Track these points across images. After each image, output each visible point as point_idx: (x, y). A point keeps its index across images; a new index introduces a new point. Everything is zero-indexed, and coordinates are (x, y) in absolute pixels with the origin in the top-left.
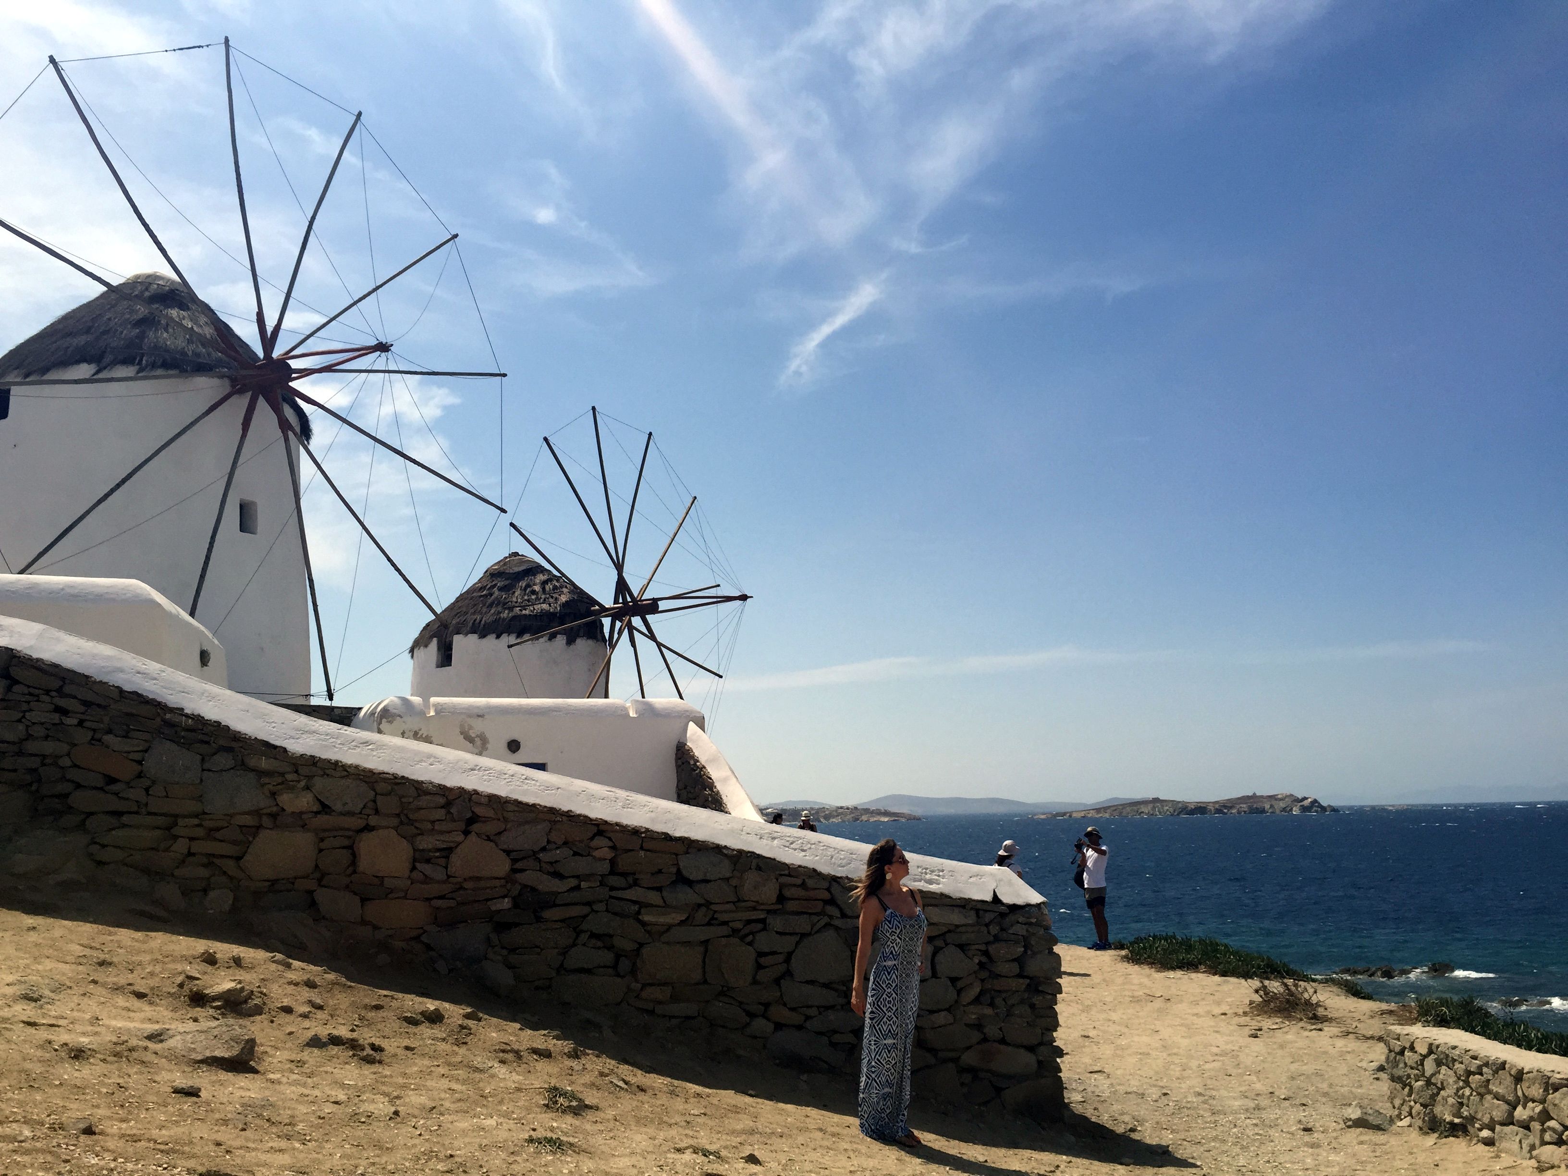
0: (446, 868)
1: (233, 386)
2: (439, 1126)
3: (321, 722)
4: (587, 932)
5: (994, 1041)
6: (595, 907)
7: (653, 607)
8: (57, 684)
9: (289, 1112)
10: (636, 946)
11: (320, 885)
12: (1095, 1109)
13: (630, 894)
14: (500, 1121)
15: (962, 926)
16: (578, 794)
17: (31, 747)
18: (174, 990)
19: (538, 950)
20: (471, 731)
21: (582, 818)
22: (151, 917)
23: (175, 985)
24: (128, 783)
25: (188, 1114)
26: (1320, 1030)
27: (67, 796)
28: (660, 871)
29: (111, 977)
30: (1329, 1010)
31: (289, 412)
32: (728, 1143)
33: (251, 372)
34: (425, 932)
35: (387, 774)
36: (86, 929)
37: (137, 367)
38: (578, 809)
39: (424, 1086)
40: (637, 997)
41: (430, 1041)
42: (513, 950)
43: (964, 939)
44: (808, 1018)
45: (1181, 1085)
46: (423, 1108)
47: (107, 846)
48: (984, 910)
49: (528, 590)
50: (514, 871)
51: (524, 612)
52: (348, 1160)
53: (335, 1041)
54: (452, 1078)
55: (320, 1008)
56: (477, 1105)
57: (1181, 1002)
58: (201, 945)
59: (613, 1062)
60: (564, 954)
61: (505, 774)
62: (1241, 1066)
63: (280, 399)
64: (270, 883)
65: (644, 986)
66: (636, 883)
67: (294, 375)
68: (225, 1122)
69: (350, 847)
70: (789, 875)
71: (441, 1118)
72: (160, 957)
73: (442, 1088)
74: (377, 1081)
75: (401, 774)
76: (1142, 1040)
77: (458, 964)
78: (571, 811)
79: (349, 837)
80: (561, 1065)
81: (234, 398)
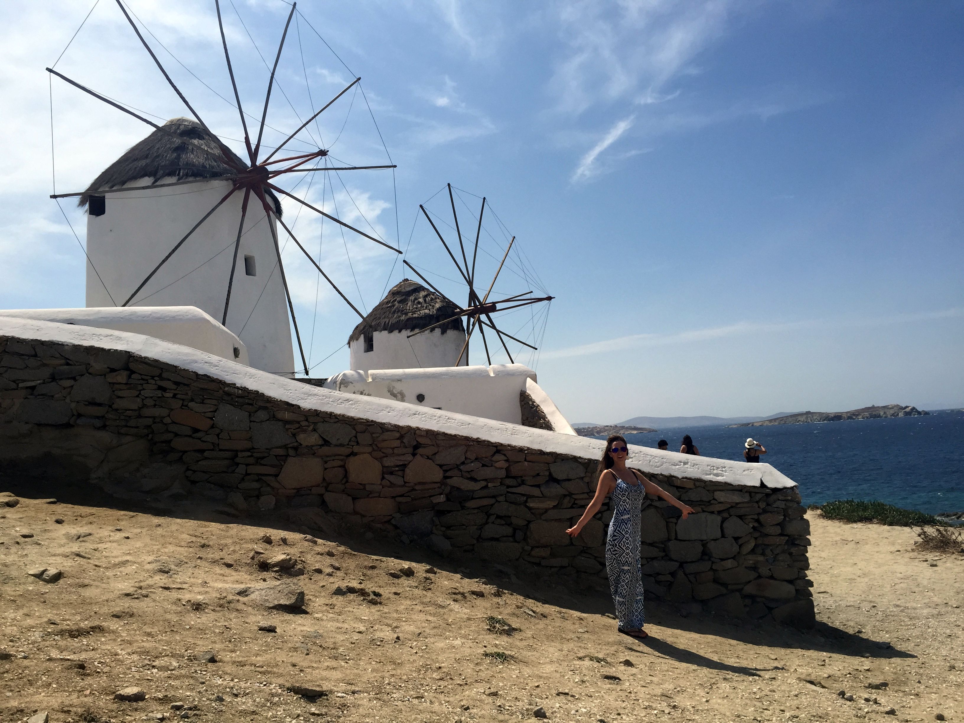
0: (403, 477)
1: (235, 185)
2: (427, 646)
3: (318, 388)
4: (494, 515)
5: (766, 578)
6: (499, 499)
7: (493, 308)
8: (157, 372)
9: (332, 640)
10: (527, 523)
11: (327, 490)
12: (829, 618)
13: (522, 489)
14: (463, 641)
15: (740, 503)
16: (482, 427)
17: (146, 412)
18: (249, 562)
19: (465, 527)
20: (394, 390)
21: (486, 442)
22: (228, 514)
23: (249, 558)
24: (206, 432)
25: (271, 645)
27: (170, 441)
28: (538, 475)
29: (212, 554)
31: (269, 199)
32: (608, 651)
33: (244, 176)
34: (393, 517)
35: (362, 419)
36: (191, 524)
37: (177, 177)
38: (484, 436)
39: (410, 618)
40: (529, 554)
41: (408, 589)
42: (449, 528)
43: (741, 512)
45: (883, 600)
46: (413, 634)
47: (196, 471)
48: (754, 493)
49: (416, 301)
50: (446, 478)
51: (414, 315)
52: (376, 673)
53: (351, 590)
54: (427, 613)
55: (338, 569)
56: (446, 631)
57: (867, 544)
58: (261, 532)
59: (522, 598)
60: (481, 527)
61: (435, 416)
62: (921, 586)
63: (263, 192)
64: (295, 491)
65: (533, 548)
66: (523, 483)
67: (270, 175)
68: (295, 649)
69: (343, 466)
71: (426, 641)
72: (237, 540)
73: (422, 619)
74: (381, 616)
75: (371, 419)
76: (847, 570)
77: (415, 537)
78: (479, 438)
79: (342, 460)
80: (491, 602)
81: (236, 193)
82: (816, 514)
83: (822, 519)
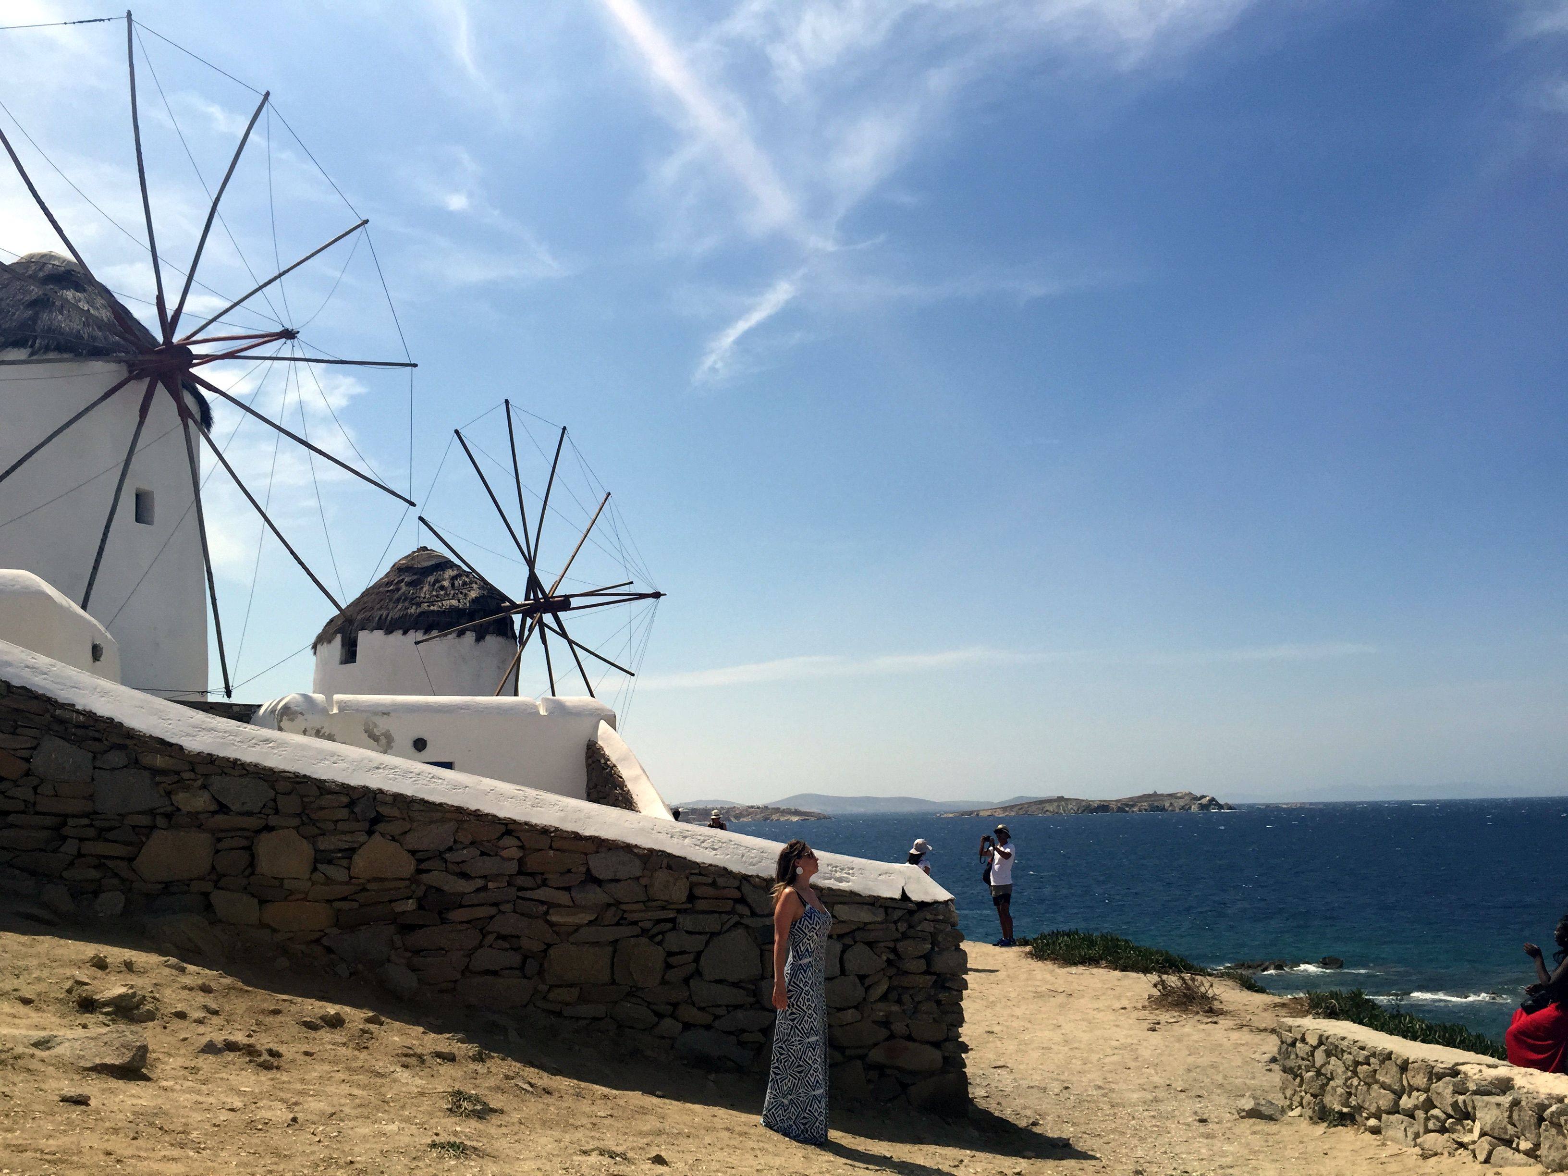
0: (349, 869)
1: (130, 372)
2: (339, 1132)
3: (219, 719)
4: (492, 933)
5: (901, 1037)
6: (502, 908)
7: (564, 604)
9: (183, 1120)
10: (545, 947)
11: (216, 887)
12: (998, 1104)
13: (541, 894)
14: (402, 1126)
15: (870, 923)
16: (487, 794)
18: (61, 996)
19: (443, 952)
20: (375, 730)
21: (490, 817)
22: (37, 920)
23: (63, 990)
24: (15, 781)
25: (77, 1123)
26: (1216, 1023)
28: (569, 871)
30: (1224, 1003)
31: (189, 400)
32: (635, 1144)
33: (147, 357)
34: (326, 934)
35: (288, 772)
37: (29, 350)
38: (487, 808)
39: (323, 1091)
40: (544, 998)
41: (331, 1046)
42: (417, 952)
43: (872, 936)
44: (717, 1017)
45: (1082, 1079)
46: (322, 1114)
48: (892, 907)
49: (437, 585)
50: (419, 871)
51: (432, 608)
52: (243, 1170)
53: (231, 1047)
54: (351, 1083)
55: (216, 1013)
56: (378, 1110)
57: (1083, 997)
58: (90, 950)
59: (518, 1065)
60: (470, 955)
61: (412, 772)
62: (1140, 1059)
63: (180, 386)
64: (163, 885)
65: (551, 987)
66: (544, 883)
67: (195, 361)
68: (116, 1131)
69: (249, 848)
70: (700, 874)
71: (341, 1124)
72: (48, 962)
73: (342, 1093)
74: (275, 1087)
75: (303, 772)
76: (1044, 1035)
77: (360, 967)
78: (479, 810)
79: (247, 838)
80: (465, 1069)
81: (132, 384)
82: (1022, 952)
83: (1029, 960)
